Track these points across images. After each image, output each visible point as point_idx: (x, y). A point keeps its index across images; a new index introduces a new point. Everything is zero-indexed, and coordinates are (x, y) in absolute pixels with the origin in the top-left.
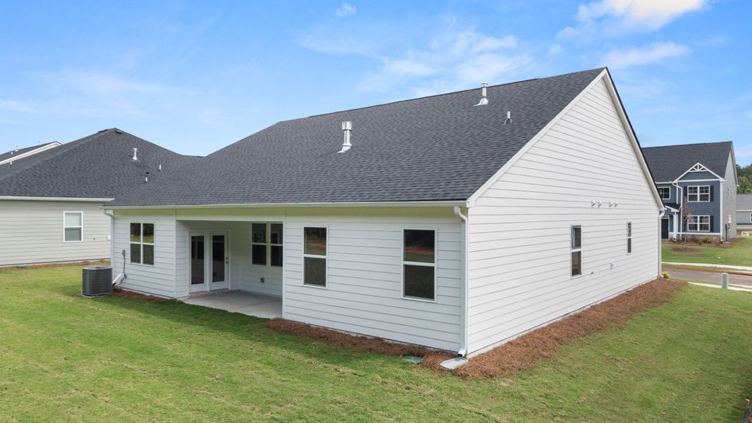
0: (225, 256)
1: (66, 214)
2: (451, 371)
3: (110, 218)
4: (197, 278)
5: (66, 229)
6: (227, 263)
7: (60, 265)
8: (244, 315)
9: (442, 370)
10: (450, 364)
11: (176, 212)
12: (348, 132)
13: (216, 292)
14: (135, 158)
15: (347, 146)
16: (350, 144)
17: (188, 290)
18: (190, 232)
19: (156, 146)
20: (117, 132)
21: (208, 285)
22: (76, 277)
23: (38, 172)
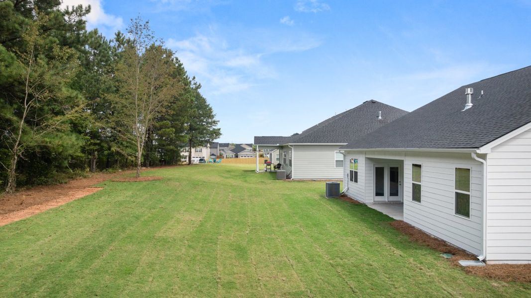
0: (399, 181)
1: (336, 152)
2: (461, 266)
3: (342, 155)
4: (379, 193)
5: (336, 161)
6: (400, 184)
7: (318, 181)
8: (388, 217)
9: (457, 266)
10: (464, 263)
11: (365, 153)
12: (470, 96)
13: (392, 203)
14: (380, 118)
15: (470, 105)
16: (471, 105)
17: (373, 199)
18: (374, 165)
19: (395, 108)
20: (373, 102)
21: (386, 197)
22: (323, 187)
23: (325, 129)
